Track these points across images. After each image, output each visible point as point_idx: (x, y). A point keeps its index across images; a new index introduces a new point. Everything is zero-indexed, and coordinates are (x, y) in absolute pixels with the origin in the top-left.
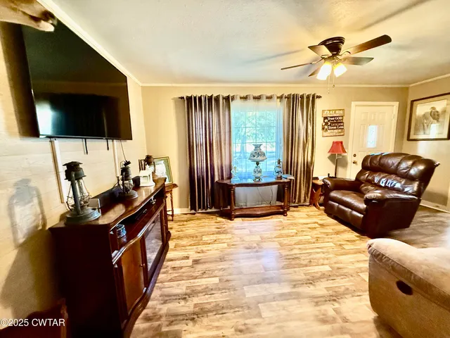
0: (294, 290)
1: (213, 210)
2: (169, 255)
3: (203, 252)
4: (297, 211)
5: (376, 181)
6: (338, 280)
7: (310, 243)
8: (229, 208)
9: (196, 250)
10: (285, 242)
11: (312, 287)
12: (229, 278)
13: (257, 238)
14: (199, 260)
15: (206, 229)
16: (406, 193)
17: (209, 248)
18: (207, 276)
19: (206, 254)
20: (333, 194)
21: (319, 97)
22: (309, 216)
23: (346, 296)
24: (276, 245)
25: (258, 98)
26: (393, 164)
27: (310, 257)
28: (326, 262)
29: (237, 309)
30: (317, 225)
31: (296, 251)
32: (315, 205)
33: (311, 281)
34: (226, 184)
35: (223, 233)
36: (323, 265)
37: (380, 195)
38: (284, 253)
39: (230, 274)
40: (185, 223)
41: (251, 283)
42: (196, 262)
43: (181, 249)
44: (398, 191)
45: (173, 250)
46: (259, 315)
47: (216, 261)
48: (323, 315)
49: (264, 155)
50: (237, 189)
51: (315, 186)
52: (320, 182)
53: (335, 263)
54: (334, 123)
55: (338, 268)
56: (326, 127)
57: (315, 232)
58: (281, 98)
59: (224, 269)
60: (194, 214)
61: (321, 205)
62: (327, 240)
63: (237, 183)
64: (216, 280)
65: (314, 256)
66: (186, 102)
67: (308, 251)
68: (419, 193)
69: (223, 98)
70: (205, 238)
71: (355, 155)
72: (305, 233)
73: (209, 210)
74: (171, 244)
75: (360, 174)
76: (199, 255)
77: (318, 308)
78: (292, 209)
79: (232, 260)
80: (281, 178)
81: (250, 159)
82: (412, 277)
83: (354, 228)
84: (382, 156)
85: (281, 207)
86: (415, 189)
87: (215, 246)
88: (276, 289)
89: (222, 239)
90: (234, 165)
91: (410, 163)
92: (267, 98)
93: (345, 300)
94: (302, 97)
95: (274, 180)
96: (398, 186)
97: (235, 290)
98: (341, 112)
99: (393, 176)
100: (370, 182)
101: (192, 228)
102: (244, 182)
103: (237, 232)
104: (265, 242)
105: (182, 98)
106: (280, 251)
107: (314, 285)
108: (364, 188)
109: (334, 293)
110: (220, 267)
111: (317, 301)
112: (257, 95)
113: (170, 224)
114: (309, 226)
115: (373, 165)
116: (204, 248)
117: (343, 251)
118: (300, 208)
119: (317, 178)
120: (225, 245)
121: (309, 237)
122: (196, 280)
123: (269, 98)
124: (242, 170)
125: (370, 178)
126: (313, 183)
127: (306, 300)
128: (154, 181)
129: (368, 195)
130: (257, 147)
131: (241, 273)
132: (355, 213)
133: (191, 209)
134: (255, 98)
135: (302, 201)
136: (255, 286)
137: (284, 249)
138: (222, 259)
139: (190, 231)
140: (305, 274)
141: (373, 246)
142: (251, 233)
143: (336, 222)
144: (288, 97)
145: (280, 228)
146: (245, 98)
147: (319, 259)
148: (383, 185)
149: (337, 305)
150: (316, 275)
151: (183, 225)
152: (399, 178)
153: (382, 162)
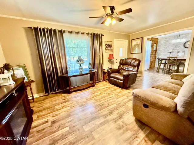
0: (105, 119)
1: (60, 91)
2: (34, 124)
3: (57, 115)
4: (99, 84)
5: (124, 69)
6: (120, 109)
7: (106, 96)
8: (68, 88)
9: (52, 115)
10: (97, 99)
11: (112, 115)
12: (74, 124)
13: (84, 100)
14: (55, 120)
15: (57, 102)
16: (134, 71)
17: (60, 112)
18: (62, 128)
19: (58, 116)
20: (112, 75)
21: (103, 35)
22: (104, 85)
23: (124, 114)
24: (93, 101)
25: (78, 33)
26: (129, 62)
27: (108, 102)
28: (114, 103)
29: (82, 140)
30: (107, 89)
31: (102, 101)
32: (105, 81)
33: (111, 113)
34: (65, 77)
35: (67, 102)
36: (113, 104)
37: (128, 73)
38: (98, 103)
39: (75, 123)
40: (43, 101)
41: (86, 123)
42: (53, 122)
43: (43, 118)
44: (131, 71)
45: (36, 120)
46: (94, 138)
47: (66, 118)
48: (119, 126)
49: (83, 60)
50: (71, 78)
51: (105, 73)
52: (106, 71)
53: (117, 102)
54: (109, 47)
55: (119, 104)
56: (106, 48)
57: (107, 91)
58: (88, 34)
59: (71, 121)
60: (48, 95)
61: (107, 80)
62: (112, 94)
63: (71, 75)
64: (67, 129)
65: (109, 101)
66: (33, 31)
67: (107, 100)
68: (137, 71)
69: (59, 31)
70: (57, 107)
71: (116, 60)
72: (104, 93)
73: (57, 91)
74: (34, 117)
75: (119, 66)
76: (54, 118)
77: (116, 124)
78: (96, 83)
79: (74, 115)
80: (91, 71)
81: (76, 63)
82: (150, 102)
83: (120, 87)
84: (126, 59)
85: (93, 83)
86: (136, 70)
87: (64, 110)
88: (98, 122)
89: (67, 105)
90: (68, 67)
91: (134, 61)
92: (82, 33)
93: (124, 116)
94: (97, 34)
95: (88, 72)
96: (131, 69)
97: (79, 130)
98: (111, 42)
99: (130, 66)
100: (123, 69)
101: (48, 103)
102: (74, 74)
103: (74, 99)
104: (88, 101)
105: (31, 28)
106: (96, 103)
107: (113, 114)
108: (121, 71)
109: (120, 115)
110: (68, 121)
111: (115, 121)
112: (77, 31)
113: (32, 105)
114: (105, 89)
115: (123, 63)
116: (57, 113)
117: (119, 96)
118: (99, 83)
119: (105, 70)
120: (69, 108)
121: (106, 94)
122: (55, 133)
123: (83, 33)
124: (73, 69)
125: (122, 67)
126: (104, 72)
127: (111, 122)
128: (14, 80)
129: (124, 74)
130: (79, 57)
131: (80, 120)
132: (120, 81)
133: (46, 93)
134: (76, 33)
135: (100, 79)
136: (89, 124)
137: (97, 102)
138: (68, 116)
139: (47, 105)
140: (108, 110)
141: (134, 93)
142: (81, 98)
143: (113, 85)
144: (91, 34)
145: (94, 93)
146: (71, 32)
147: (111, 103)
148: (127, 70)
149: (122, 120)
150: (112, 109)
151: (41, 103)
152: (131, 67)
153: (126, 61)
